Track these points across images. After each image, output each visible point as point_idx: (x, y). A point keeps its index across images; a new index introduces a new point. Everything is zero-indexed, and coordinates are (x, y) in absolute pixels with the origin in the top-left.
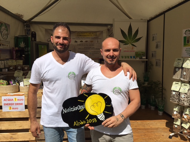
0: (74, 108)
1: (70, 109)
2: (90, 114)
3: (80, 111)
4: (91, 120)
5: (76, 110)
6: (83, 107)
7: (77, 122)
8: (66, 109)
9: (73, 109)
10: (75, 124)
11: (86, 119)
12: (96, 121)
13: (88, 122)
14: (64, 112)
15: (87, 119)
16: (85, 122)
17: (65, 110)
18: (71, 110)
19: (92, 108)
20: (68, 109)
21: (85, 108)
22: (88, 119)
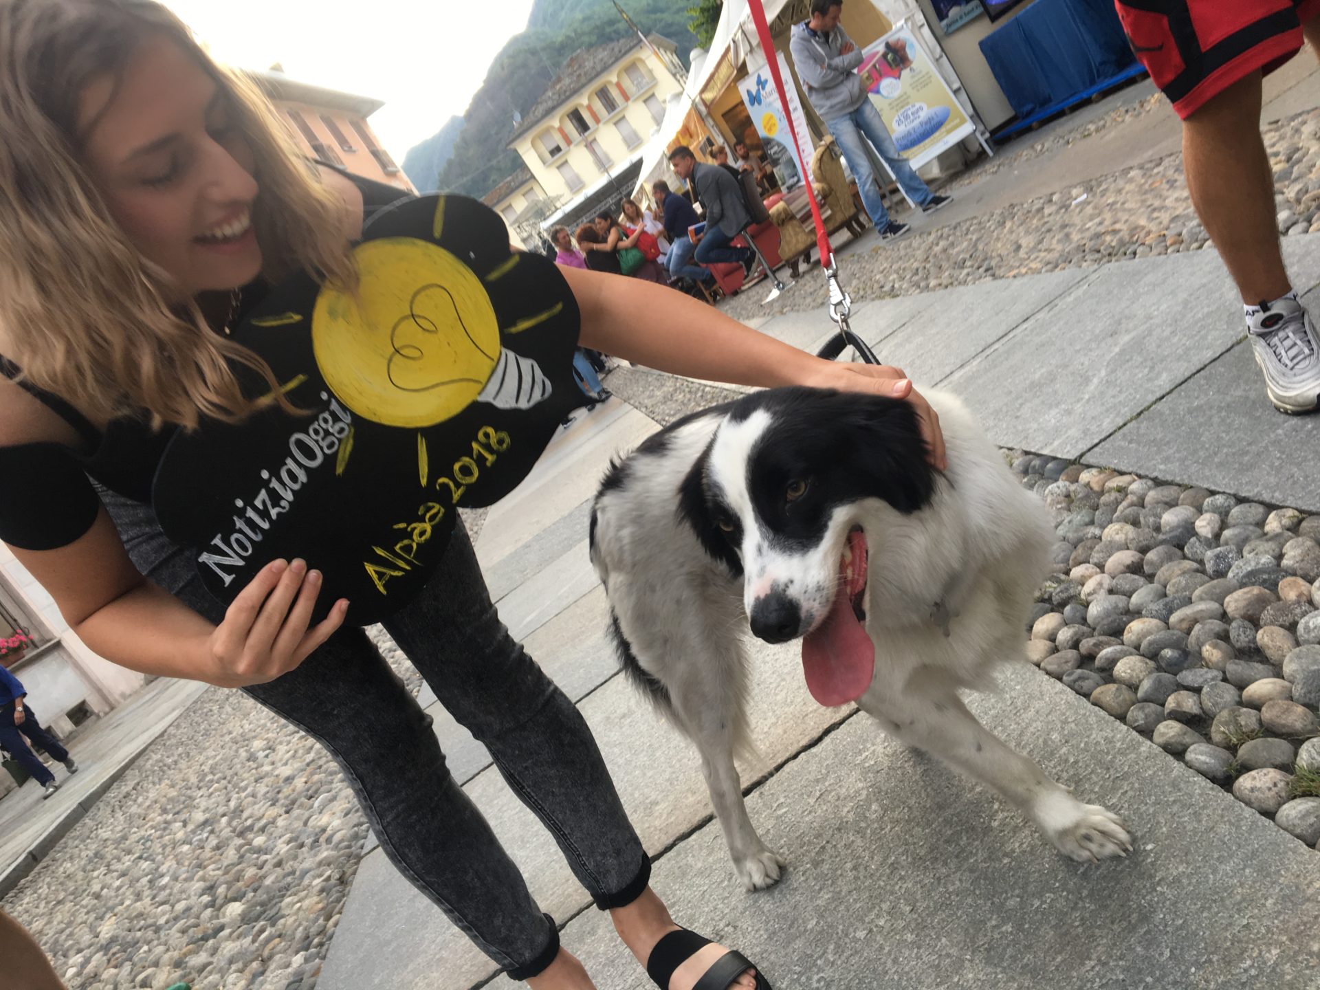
0: (274, 484)
1: (250, 513)
2: (426, 431)
3: (340, 470)
4: (466, 460)
5: (302, 477)
6: (336, 419)
7: (380, 552)
8: (217, 541)
9: (275, 498)
10: (381, 575)
11: (424, 482)
12: (504, 435)
13: (458, 485)
14: (228, 569)
15: (432, 477)
16: (437, 507)
17: (217, 551)
18: (264, 514)
19: (407, 375)
20: (239, 524)
21: (359, 422)
22: (440, 466)
